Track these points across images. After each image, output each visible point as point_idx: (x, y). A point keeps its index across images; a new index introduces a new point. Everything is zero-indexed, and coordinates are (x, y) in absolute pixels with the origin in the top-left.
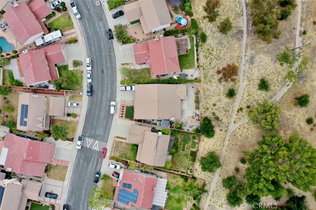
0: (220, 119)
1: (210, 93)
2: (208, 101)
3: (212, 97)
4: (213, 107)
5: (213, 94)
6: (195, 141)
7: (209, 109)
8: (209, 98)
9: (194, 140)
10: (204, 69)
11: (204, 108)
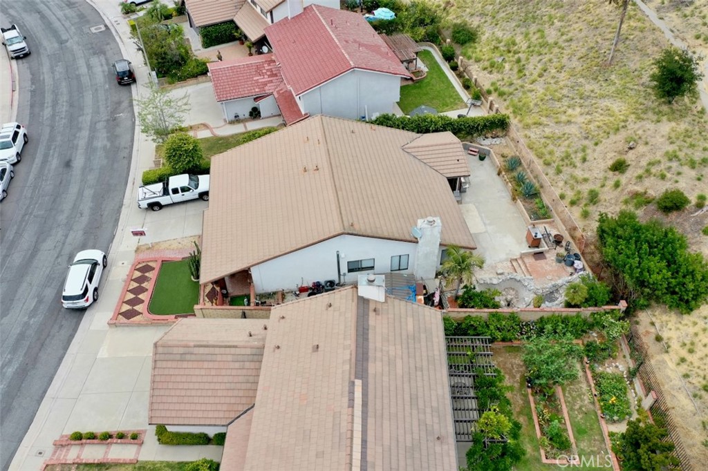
0: (693, 199)
1: (569, 146)
2: (579, 173)
3: (588, 151)
4: (613, 177)
5: (586, 142)
6: (609, 370)
7: (602, 197)
8: (577, 159)
9: (599, 369)
10: (501, 94)
11: (573, 203)
